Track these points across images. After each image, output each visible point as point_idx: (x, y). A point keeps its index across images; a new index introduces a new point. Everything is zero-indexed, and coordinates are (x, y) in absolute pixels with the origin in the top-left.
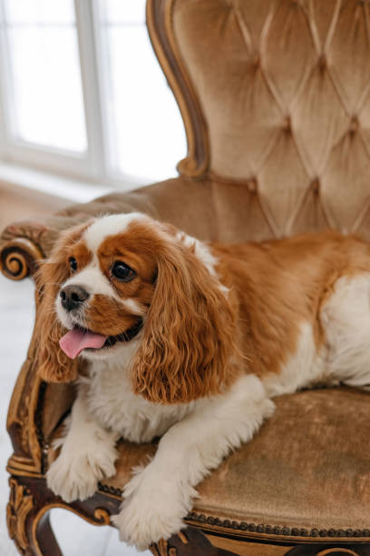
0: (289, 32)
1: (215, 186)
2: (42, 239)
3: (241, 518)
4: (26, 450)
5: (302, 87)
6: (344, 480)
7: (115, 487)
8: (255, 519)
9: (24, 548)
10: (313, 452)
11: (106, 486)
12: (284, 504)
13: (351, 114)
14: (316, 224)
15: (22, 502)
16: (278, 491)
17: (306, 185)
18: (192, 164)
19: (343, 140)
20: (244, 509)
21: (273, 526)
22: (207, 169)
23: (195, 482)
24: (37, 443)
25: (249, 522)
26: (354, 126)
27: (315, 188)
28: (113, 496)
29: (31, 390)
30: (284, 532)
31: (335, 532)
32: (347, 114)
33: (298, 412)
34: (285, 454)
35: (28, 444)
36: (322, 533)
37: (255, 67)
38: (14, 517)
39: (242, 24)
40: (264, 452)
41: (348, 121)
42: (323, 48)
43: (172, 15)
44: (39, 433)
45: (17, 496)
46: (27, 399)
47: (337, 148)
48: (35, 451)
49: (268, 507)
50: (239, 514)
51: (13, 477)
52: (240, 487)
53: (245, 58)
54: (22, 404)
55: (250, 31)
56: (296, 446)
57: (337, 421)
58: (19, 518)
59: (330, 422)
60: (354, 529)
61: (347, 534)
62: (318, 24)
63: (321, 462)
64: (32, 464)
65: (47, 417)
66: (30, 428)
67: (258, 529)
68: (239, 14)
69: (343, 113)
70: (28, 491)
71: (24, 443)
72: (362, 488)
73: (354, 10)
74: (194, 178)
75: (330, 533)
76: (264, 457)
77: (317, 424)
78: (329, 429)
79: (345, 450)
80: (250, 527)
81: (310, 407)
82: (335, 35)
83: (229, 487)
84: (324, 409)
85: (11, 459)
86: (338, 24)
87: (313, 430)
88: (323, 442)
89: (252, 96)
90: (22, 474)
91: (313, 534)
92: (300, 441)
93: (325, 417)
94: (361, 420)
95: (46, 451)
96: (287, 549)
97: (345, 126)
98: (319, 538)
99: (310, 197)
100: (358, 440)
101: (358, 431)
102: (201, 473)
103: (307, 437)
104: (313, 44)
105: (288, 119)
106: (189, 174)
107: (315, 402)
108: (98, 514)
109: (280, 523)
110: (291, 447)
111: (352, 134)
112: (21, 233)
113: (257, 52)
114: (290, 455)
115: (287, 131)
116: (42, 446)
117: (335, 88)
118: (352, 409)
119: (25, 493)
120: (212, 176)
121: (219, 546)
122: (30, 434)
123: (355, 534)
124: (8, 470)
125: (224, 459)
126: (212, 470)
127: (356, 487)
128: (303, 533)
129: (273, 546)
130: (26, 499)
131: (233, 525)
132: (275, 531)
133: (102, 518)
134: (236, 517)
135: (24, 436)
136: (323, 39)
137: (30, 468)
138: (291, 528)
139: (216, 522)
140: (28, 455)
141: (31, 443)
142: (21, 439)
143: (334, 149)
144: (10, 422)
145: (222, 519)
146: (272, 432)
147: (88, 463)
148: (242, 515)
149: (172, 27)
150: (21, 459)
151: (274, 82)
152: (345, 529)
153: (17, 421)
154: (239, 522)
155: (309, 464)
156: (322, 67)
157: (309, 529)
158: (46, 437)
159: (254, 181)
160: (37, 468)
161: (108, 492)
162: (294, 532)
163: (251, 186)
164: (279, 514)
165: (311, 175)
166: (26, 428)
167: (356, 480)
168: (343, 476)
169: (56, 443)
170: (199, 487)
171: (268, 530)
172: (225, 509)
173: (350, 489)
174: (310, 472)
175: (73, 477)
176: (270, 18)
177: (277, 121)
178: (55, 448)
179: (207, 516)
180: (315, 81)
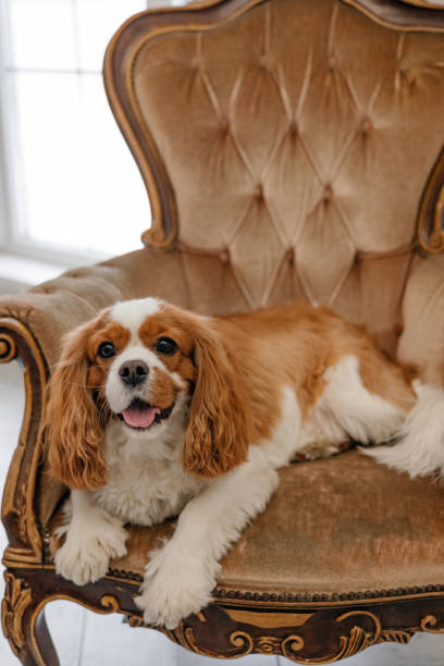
0: (259, 98)
1: (185, 257)
2: (30, 318)
3: (264, 589)
4: (25, 540)
5: (274, 155)
6: (360, 544)
7: (127, 570)
8: (277, 589)
9: (20, 646)
10: (326, 520)
11: (117, 571)
12: (306, 571)
13: (324, 181)
14: (293, 295)
15: (20, 596)
16: (299, 560)
17: (281, 254)
18: (161, 235)
19: (317, 208)
20: (266, 579)
21: (294, 594)
22: (176, 239)
23: (219, 556)
24: (37, 532)
25: (270, 593)
26: (328, 194)
27: (290, 257)
28: (124, 581)
29: (27, 477)
30: (306, 600)
31: (354, 595)
32: (321, 182)
33: (303, 483)
34: (300, 523)
35: (26, 534)
36: (341, 598)
37: (224, 132)
38: (10, 613)
39: (209, 88)
40: (279, 523)
41: (322, 189)
42: (294, 115)
43: (133, 77)
44: (38, 521)
45: (14, 590)
46: (23, 487)
47: (312, 216)
48: (35, 541)
49: (289, 575)
50: (260, 585)
51: (10, 570)
52: (261, 558)
53: (213, 124)
54: (18, 492)
55: (218, 95)
56: (309, 515)
57: (342, 489)
58: (17, 614)
59: (337, 491)
60: (372, 590)
61: (366, 596)
62: (288, 90)
63: (336, 529)
64: (33, 555)
65: (44, 505)
66: (29, 516)
67: (280, 599)
68: (206, 78)
69: (316, 181)
70: (26, 585)
71: (22, 533)
72: (378, 550)
73: (324, 78)
74: (162, 248)
75: (349, 597)
76: (279, 528)
77: (324, 493)
78: (338, 498)
79: (356, 515)
80: (272, 598)
81: (312, 478)
82: (306, 103)
83: (250, 558)
84: (328, 480)
85: (7, 551)
86: (309, 92)
87: (322, 500)
88: (335, 509)
89: (222, 164)
90: (21, 566)
91: (334, 599)
92: (312, 511)
93: (330, 487)
94: (366, 487)
95: (47, 540)
96: (308, 616)
97: (319, 194)
98: (340, 603)
99: (286, 267)
100: (367, 505)
101: (365, 497)
102: (225, 546)
103: (318, 505)
104: (284, 111)
105: (260, 187)
106: (157, 245)
107: (317, 473)
108: (105, 602)
109: (300, 590)
110: (304, 516)
111: (326, 202)
112: (6, 312)
113: (225, 118)
114: (305, 524)
115: (260, 199)
116: (42, 536)
117: (308, 157)
118: (354, 477)
119: (23, 587)
120: (181, 247)
121: (239, 620)
122: (29, 524)
123: (373, 596)
124: (3, 563)
125: (243, 532)
126: (233, 543)
127: (372, 549)
128: (324, 599)
129: (295, 615)
130: (24, 592)
131: (254, 598)
132: (297, 599)
133: (110, 604)
134: (258, 589)
135: (22, 525)
136: (294, 105)
137: (30, 559)
138: (312, 594)
139: (237, 595)
140: (28, 545)
141: (30, 532)
142: (18, 530)
143: (308, 218)
144: (6, 513)
145: (243, 592)
146: (283, 504)
147: (99, 543)
148: (264, 586)
149: (134, 89)
150: (19, 551)
151: (244, 148)
152: (364, 591)
153: (14, 510)
154: (261, 593)
155: (325, 532)
156: (293, 133)
157: (330, 594)
158: (44, 526)
159: (227, 251)
160: (38, 559)
161: (119, 576)
162: (315, 599)
163: (223, 257)
164: (301, 581)
165: (286, 244)
166: (25, 517)
167: (371, 543)
168: (358, 540)
169: (60, 531)
170: (223, 561)
171: (290, 599)
172: (246, 581)
173: (366, 551)
174: (327, 538)
175: (85, 557)
176: (238, 83)
177: (248, 189)
178: (59, 536)
179: (228, 590)
180: (287, 148)
